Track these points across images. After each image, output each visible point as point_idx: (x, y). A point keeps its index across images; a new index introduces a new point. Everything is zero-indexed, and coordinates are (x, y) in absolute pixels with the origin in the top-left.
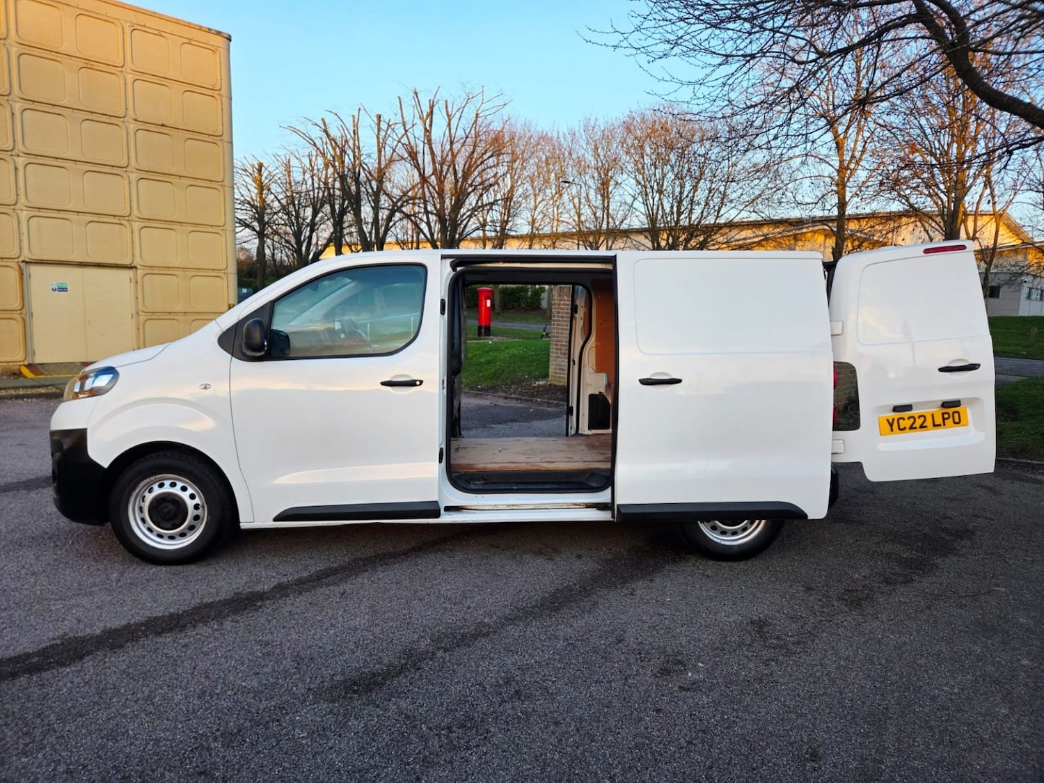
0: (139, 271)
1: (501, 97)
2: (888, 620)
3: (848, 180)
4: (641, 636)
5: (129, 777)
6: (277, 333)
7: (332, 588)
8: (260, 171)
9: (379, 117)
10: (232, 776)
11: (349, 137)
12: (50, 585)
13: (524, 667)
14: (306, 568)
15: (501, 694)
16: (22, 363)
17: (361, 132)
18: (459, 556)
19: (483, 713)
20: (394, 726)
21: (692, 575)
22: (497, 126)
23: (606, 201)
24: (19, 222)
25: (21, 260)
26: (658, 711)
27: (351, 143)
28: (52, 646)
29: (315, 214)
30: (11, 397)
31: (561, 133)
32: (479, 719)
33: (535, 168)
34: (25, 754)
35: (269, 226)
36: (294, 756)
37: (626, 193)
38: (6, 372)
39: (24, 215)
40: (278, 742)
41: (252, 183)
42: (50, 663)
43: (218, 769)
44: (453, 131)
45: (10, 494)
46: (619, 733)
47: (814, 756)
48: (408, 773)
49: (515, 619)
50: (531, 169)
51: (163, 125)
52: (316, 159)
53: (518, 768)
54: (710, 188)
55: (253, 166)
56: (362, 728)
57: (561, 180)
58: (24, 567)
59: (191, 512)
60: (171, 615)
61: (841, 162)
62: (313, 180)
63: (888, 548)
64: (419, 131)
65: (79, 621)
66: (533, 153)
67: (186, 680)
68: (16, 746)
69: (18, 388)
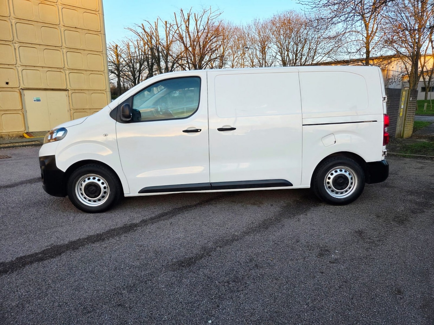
0: (70, 92)
1: (219, 10)
2: (418, 229)
3: (371, 41)
4: (307, 239)
5: (87, 308)
6: (135, 110)
7: (166, 221)
8: (116, 48)
9: (166, 22)
10: (133, 306)
11: (154, 31)
12: (44, 223)
13: (257, 254)
14: (153, 213)
15: (249, 266)
16: (24, 132)
17: (159, 29)
18: (219, 206)
19: (242, 275)
20: (203, 281)
21: (324, 212)
22: (216, 24)
23: (264, 55)
24: (18, 72)
25: (20, 88)
26: (322, 273)
27: (155, 34)
28: (47, 249)
29: (141, 66)
30: (20, 146)
31: (244, 27)
32: (241, 278)
33: (233, 43)
34: (39, 298)
35: (122, 72)
36: (160, 296)
37: (273, 52)
38: (18, 136)
39: (20, 69)
40: (152, 290)
41: (114, 54)
42: (47, 257)
43: (127, 303)
44: (198, 27)
45: (24, 185)
46: (306, 283)
47: (399, 292)
48: (213, 303)
49: (249, 233)
50: (231, 43)
51: (75, 28)
52: (140, 42)
53: (263, 300)
54: (309, 48)
55: (113, 46)
56: (189, 283)
57: (244, 47)
58: (32, 215)
59: (103, 190)
60: (98, 235)
61: (367, 34)
62: (139, 51)
63: (409, 197)
64: (184, 27)
65: (58, 238)
66: (232, 36)
67: (107, 263)
68: (35, 294)
69: (23, 142)
